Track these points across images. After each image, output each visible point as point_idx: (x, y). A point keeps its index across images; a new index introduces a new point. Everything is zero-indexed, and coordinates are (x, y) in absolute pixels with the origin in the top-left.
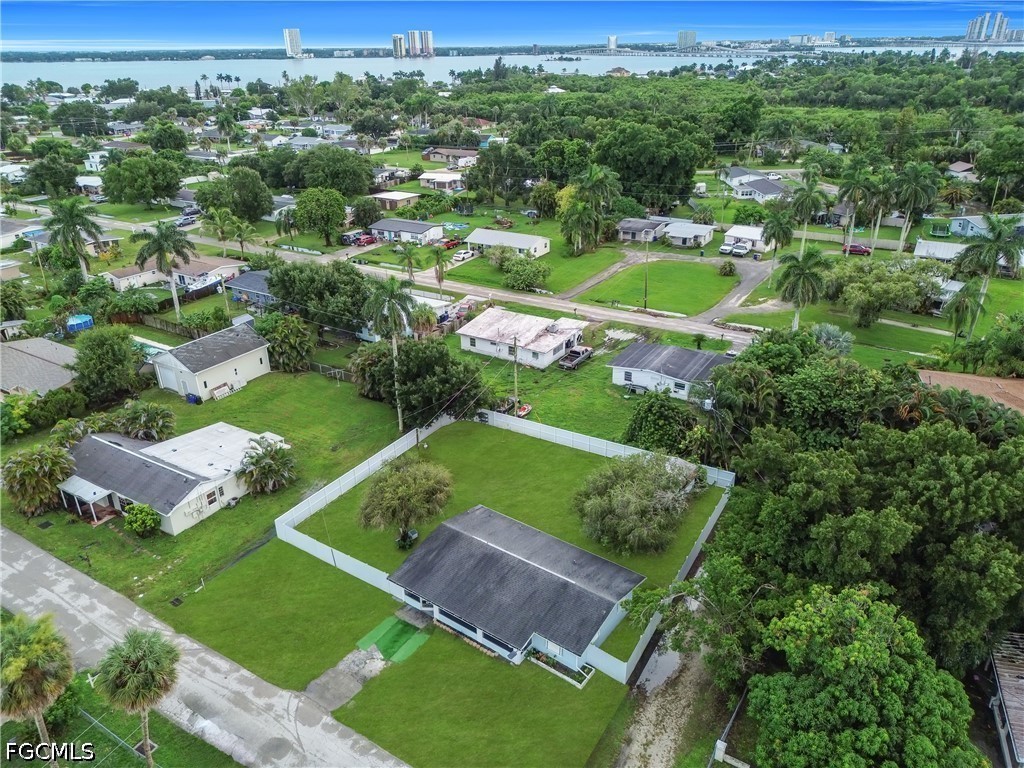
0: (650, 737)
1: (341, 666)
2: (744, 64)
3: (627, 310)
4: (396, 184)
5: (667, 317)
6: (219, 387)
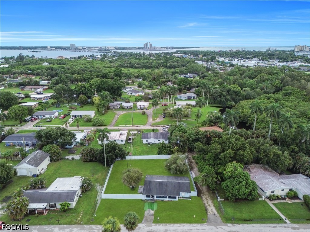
0: (207, 202)
1: (146, 215)
2: (97, 55)
3: (130, 126)
4: (21, 100)
5: (140, 126)
6: (42, 170)
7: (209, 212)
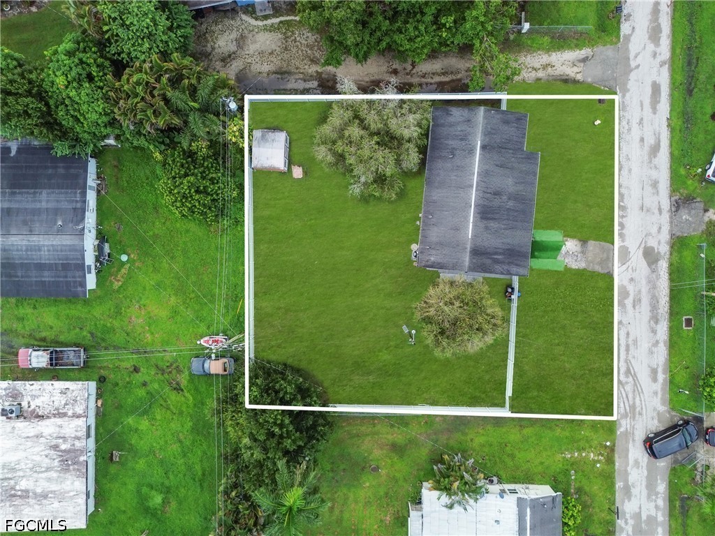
0: (530, 70)
7: (573, 75)
